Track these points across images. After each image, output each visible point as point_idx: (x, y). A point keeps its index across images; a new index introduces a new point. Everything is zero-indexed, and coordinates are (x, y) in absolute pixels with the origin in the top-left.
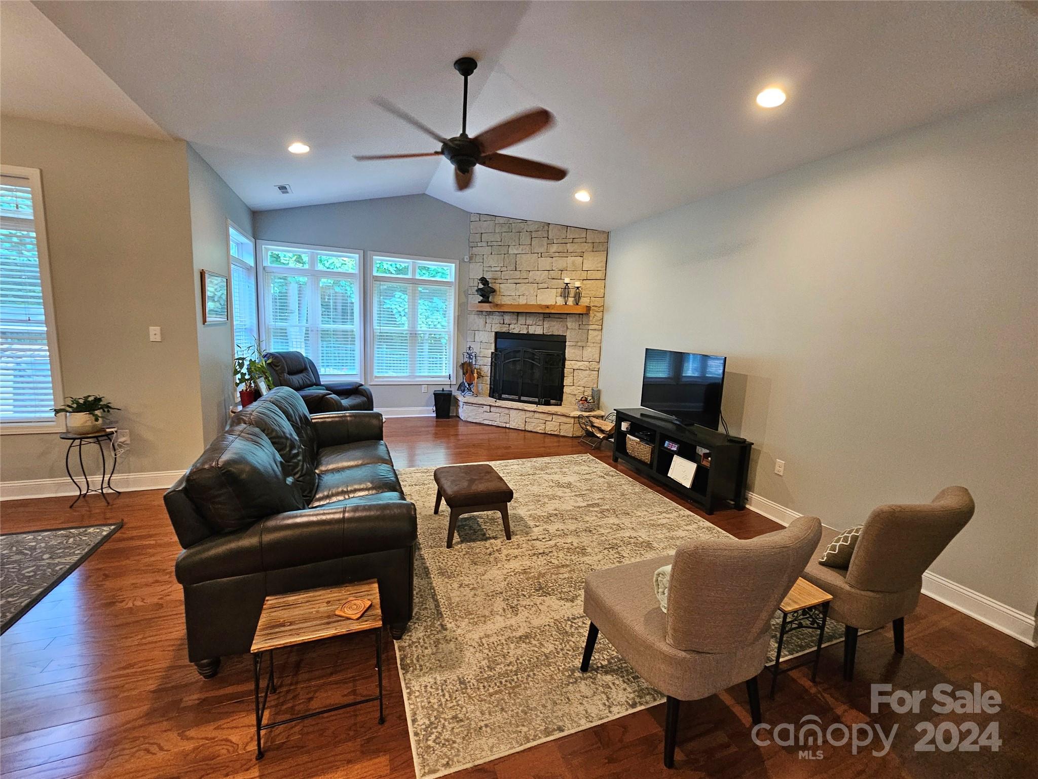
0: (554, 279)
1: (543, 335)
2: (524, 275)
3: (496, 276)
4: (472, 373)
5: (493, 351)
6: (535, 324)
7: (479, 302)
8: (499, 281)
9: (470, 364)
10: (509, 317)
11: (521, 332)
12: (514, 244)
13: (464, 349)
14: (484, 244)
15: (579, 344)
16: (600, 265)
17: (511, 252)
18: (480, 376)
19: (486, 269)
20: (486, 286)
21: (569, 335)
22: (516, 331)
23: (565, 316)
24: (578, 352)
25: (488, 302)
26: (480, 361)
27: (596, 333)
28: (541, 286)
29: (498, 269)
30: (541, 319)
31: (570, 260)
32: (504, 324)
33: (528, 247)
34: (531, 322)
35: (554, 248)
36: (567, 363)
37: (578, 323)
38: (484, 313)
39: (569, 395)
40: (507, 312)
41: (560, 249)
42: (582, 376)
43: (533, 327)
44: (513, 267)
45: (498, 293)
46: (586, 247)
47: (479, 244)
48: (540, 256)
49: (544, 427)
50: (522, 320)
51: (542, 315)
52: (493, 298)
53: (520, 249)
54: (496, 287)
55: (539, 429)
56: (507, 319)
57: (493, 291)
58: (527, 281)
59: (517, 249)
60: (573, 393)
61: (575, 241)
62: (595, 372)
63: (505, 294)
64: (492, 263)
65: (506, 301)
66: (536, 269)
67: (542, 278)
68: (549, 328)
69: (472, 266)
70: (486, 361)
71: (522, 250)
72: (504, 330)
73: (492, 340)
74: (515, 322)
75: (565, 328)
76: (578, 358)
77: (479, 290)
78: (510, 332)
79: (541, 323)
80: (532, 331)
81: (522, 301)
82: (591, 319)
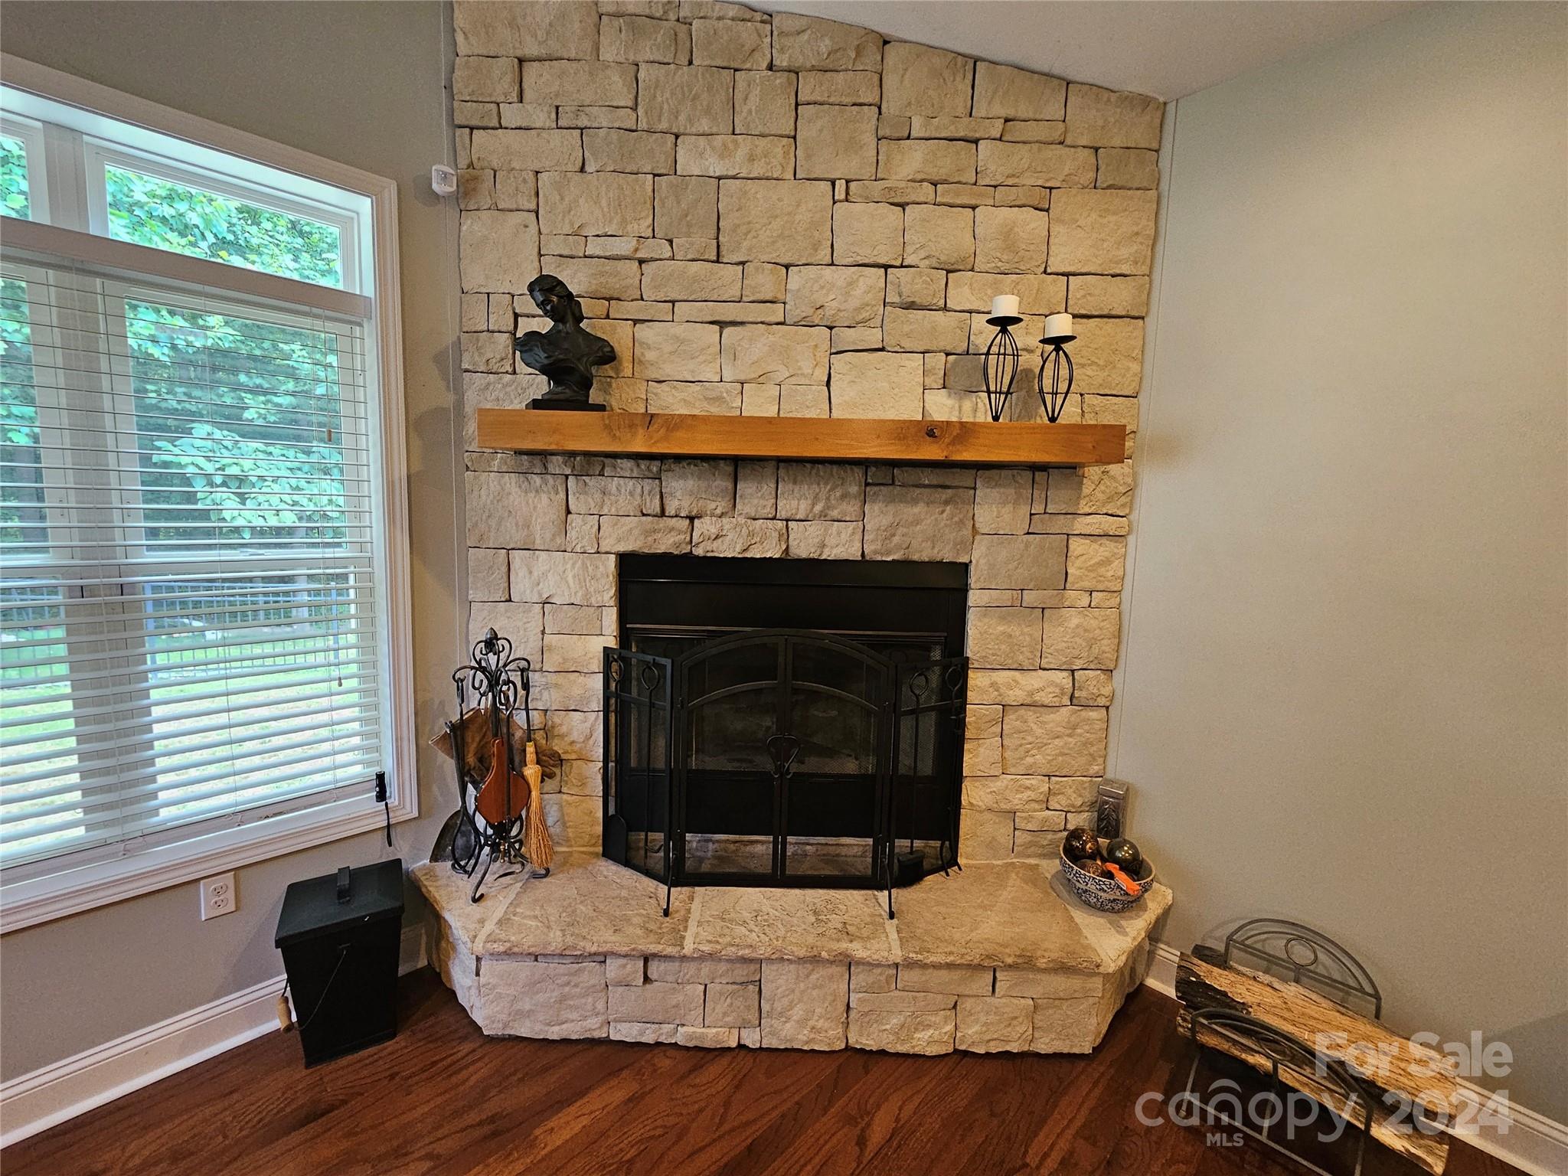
0: (911, 306)
1: (864, 564)
2: (765, 282)
3: (613, 285)
4: (513, 762)
5: (612, 643)
6: (823, 516)
7: (536, 404)
8: (632, 309)
9: (496, 721)
10: (691, 483)
11: (756, 553)
12: (704, 125)
13: (464, 651)
14: (541, 117)
15: (1029, 598)
16: (1125, 252)
17: (687, 163)
18: (552, 763)
19: (554, 246)
20: (569, 326)
21: (980, 559)
22: (728, 548)
23: (965, 478)
24: (1022, 632)
25: (582, 404)
26: (544, 695)
27: (1106, 548)
28: (849, 337)
29: (623, 246)
30: (854, 489)
31: (992, 218)
32: (663, 513)
33: (779, 147)
34: (802, 508)
35: (911, 161)
36: (976, 681)
37: (1024, 510)
38: (556, 464)
39: (988, 816)
40: (678, 458)
41: (943, 167)
42: (1039, 731)
43: (814, 529)
44: (703, 241)
45: (628, 372)
46: (1072, 163)
47: (511, 115)
48: (840, 194)
49: (950, 1027)
50: (755, 495)
51: (858, 472)
52: (606, 390)
53: (741, 153)
54: (618, 336)
55: (929, 1040)
56: (682, 491)
57: (607, 356)
58: (776, 313)
59: (725, 153)
60: (1004, 806)
61: (1019, 131)
62: (1093, 714)
63: (668, 370)
64: (591, 214)
65: (672, 401)
66: (824, 255)
67: (854, 303)
68: (890, 531)
69: (473, 226)
70: (577, 691)
71: (751, 159)
72: (667, 541)
73: (606, 592)
74: (721, 505)
75: (967, 532)
76: (1023, 659)
77: (527, 344)
78: (699, 552)
79: (851, 508)
80: (806, 543)
81: (759, 405)
82: (1086, 490)
